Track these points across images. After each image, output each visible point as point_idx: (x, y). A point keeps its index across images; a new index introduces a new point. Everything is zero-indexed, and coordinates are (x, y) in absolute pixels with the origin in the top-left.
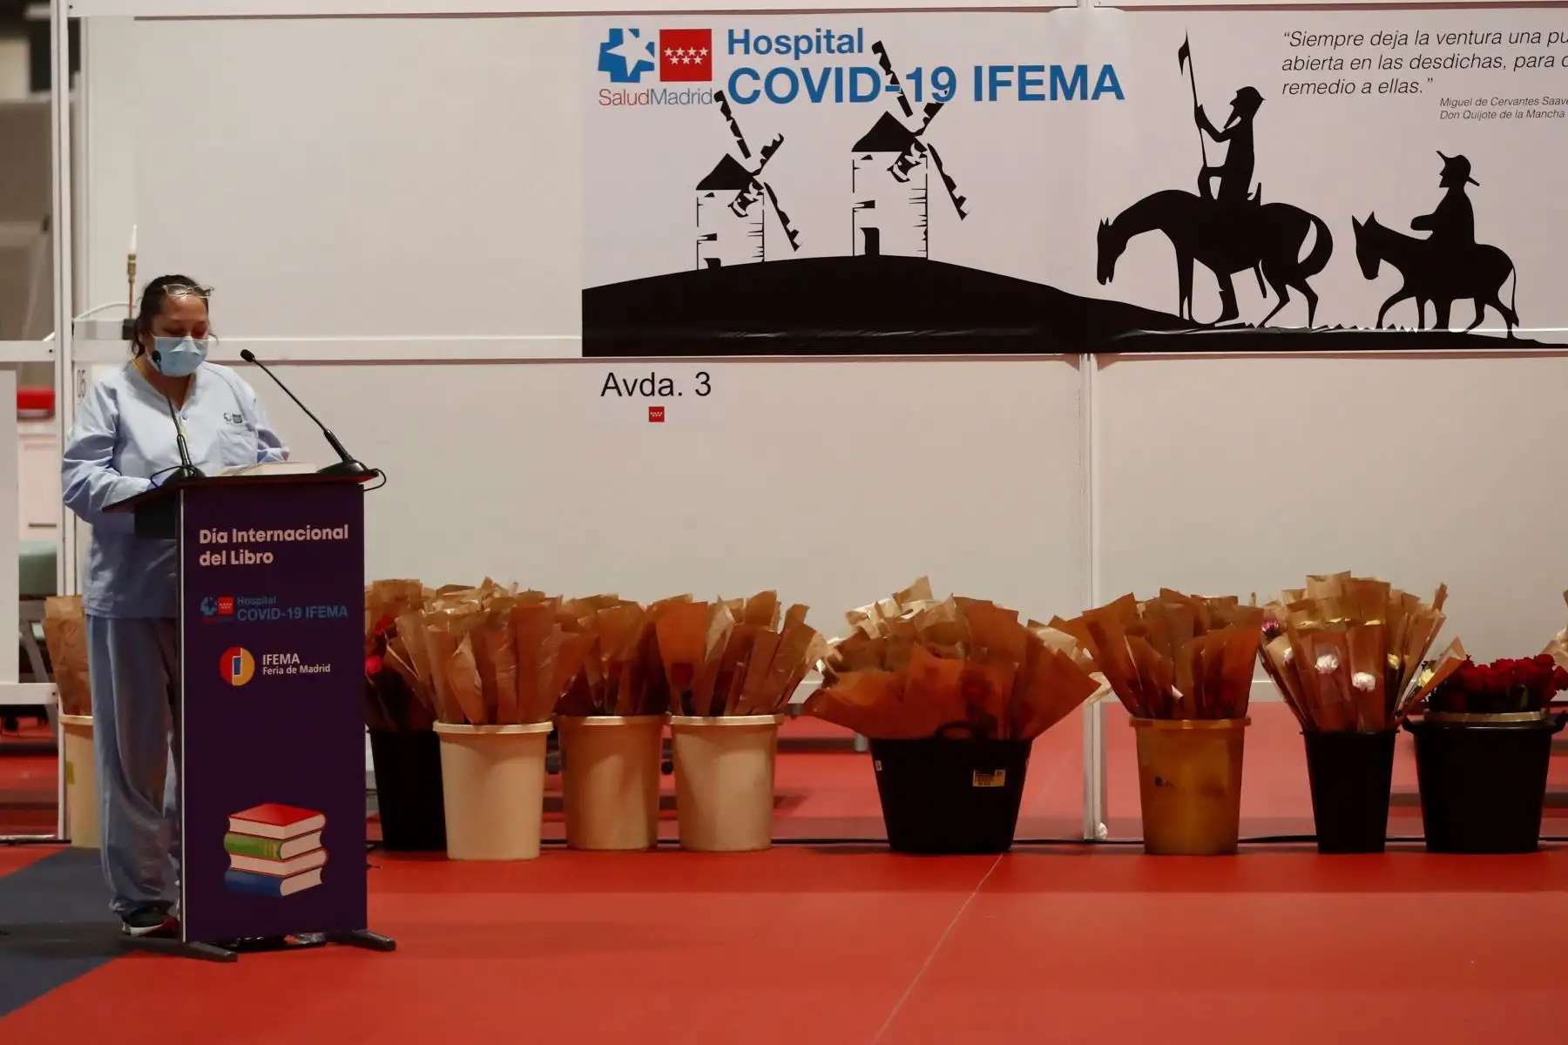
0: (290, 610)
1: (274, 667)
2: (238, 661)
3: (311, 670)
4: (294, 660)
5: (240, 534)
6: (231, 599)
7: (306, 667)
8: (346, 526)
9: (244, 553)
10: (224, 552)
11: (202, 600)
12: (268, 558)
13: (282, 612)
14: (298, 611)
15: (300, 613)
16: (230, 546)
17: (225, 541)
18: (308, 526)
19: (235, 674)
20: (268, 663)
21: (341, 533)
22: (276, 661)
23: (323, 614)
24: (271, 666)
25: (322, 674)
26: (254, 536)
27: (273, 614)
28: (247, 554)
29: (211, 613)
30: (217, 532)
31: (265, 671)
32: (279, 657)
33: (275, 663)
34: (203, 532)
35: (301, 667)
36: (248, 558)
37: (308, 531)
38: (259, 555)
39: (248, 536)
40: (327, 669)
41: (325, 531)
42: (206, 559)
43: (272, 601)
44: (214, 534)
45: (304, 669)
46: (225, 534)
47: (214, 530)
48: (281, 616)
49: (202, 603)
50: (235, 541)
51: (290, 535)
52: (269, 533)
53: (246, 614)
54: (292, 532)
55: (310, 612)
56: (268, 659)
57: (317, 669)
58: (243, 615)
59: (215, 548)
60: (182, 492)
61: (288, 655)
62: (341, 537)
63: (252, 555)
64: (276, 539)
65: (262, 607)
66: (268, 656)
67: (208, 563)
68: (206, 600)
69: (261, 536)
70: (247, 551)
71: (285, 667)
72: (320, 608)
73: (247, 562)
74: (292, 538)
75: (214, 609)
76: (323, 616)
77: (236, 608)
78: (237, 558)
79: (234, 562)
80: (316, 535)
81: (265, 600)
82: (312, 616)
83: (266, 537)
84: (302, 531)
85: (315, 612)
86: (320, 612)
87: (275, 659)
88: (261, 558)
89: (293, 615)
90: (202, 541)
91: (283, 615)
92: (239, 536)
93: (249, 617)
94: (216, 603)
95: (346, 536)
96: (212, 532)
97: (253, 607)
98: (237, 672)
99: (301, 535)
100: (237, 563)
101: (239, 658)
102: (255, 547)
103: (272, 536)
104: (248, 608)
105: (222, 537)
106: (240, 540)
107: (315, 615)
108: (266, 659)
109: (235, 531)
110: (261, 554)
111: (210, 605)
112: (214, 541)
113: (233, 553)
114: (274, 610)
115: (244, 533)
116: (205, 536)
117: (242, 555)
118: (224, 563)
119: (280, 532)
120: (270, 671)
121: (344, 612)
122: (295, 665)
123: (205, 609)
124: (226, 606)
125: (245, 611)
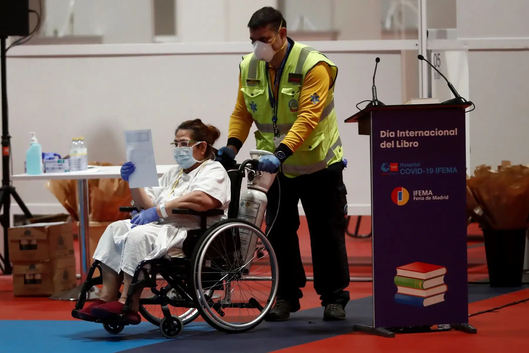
0: (427, 169)
1: (420, 196)
2: (400, 194)
3: (439, 198)
4: (429, 193)
5: (401, 133)
6: (397, 164)
7: (436, 197)
8: (456, 129)
9: (403, 142)
10: (393, 142)
11: (382, 164)
12: (416, 144)
13: (423, 170)
14: (431, 170)
15: (433, 171)
16: (396, 139)
17: (394, 136)
18: (436, 129)
19: (399, 200)
20: (416, 195)
21: (454, 132)
22: (420, 194)
23: (444, 171)
24: (418, 196)
25: (444, 200)
26: (409, 134)
27: (419, 171)
28: (405, 142)
29: (387, 171)
30: (389, 132)
31: (414, 198)
32: (422, 192)
33: (419, 195)
34: (382, 132)
35: (433, 197)
36: (405, 144)
37: (436, 131)
38: (411, 143)
39: (406, 134)
40: (447, 198)
41: (445, 131)
42: (384, 145)
43: (418, 165)
44: (388, 133)
45: (435, 198)
46: (394, 133)
47: (388, 131)
48: (422, 173)
49: (382, 166)
50: (398, 136)
51: (427, 133)
52: (416, 132)
53: (405, 171)
54: (428, 132)
55: (438, 170)
56: (416, 193)
57: (441, 198)
58: (403, 172)
59: (388, 140)
60: (371, 112)
61: (427, 191)
62: (453, 134)
63: (407, 143)
64: (420, 135)
65: (413, 168)
66: (416, 191)
67: (385, 147)
68: (384, 165)
69: (412, 134)
70: (405, 141)
71: (425, 196)
72: (443, 168)
73: (405, 146)
74: (428, 135)
75: (388, 169)
76: (445, 172)
77: (399, 168)
78: (400, 144)
79: (398, 146)
80: (441, 133)
81: (415, 164)
82: (438, 172)
83: (415, 134)
84: (434, 132)
85: (440, 170)
86: (443, 170)
87: (420, 193)
88: (412, 144)
89: (429, 171)
90: (382, 136)
91: (424, 171)
92: (400, 134)
93: (406, 173)
94: (389, 166)
95: (456, 134)
96: (386, 132)
97: (408, 168)
98: (400, 199)
99: (433, 133)
100: (400, 146)
101: (402, 192)
102: (409, 139)
103: (418, 134)
104: (405, 168)
105: (392, 134)
106: (401, 136)
107: (441, 172)
108: (415, 193)
109: (398, 131)
110: (412, 143)
111: (386, 167)
112: (388, 136)
113: (398, 142)
114: (419, 169)
115: (403, 132)
116: (383, 134)
117: (402, 143)
118: (393, 147)
119: (422, 132)
120: (417, 199)
121: (455, 170)
122: (430, 196)
123: (384, 169)
124: (394, 167)
125: (404, 170)
